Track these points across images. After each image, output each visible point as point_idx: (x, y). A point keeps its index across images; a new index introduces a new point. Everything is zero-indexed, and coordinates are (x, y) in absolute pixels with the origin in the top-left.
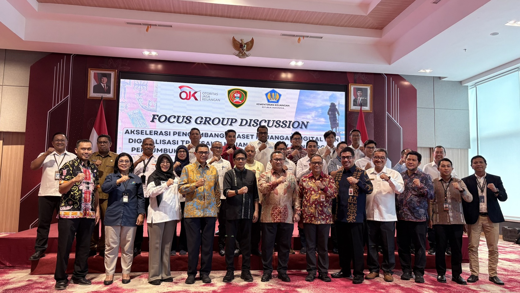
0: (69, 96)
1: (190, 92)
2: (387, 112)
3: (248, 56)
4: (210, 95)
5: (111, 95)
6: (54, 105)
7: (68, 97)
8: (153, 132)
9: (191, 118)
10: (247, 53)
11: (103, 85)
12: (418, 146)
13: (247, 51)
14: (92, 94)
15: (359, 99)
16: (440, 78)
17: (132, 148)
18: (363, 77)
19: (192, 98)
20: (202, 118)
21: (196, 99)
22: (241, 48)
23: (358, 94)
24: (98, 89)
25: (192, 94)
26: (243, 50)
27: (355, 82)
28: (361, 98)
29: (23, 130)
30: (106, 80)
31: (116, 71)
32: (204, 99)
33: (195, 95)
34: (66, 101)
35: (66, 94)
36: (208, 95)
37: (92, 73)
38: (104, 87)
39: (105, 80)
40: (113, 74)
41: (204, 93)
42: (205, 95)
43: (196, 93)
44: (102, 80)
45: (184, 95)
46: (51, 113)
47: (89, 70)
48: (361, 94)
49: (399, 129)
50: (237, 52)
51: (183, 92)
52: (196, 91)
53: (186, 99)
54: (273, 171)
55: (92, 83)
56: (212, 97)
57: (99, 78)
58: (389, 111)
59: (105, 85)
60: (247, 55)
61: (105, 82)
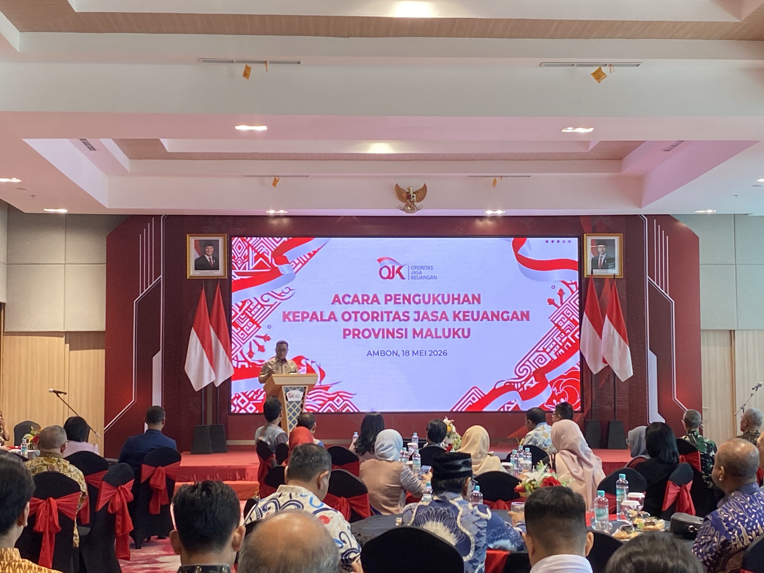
0: (161, 276)
2: (648, 277)
3: (419, 210)
6: (142, 291)
11: (207, 257)
12: (702, 327)
15: (602, 257)
18: (608, 221)
22: (408, 198)
23: (600, 250)
24: (200, 265)
26: (411, 202)
27: (594, 231)
30: (212, 250)
31: (225, 236)
34: (158, 285)
35: (157, 275)
37: (191, 241)
38: (209, 260)
40: (221, 240)
44: (207, 250)
46: (139, 304)
47: (188, 236)
49: (669, 304)
55: (193, 255)
58: (651, 275)
59: (211, 257)
60: (417, 208)
61: (210, 254)
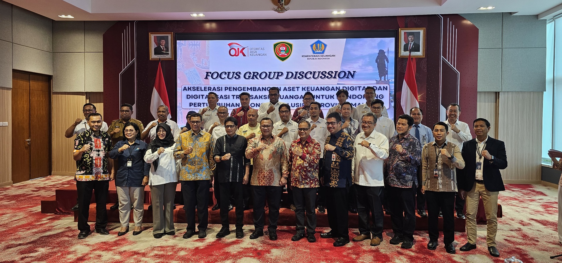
0: (135, 58)
1: (238, 49)
2: (442, 56)
3: (287, 11)
4: (257, 51)
5: (169, 56)
6: (124, 68)
7: (134, 60)
8: (207, 88)
9: (240, 73)
10: (286, 7)
11: (162, 47)
12: (478, 90)
13: (285, 5)
14: (153, 56)
15: (411, 44)
16: (511, 13)
17: (190, 103)
18: (416, 19)
19: (241, 54)
20: (250, 73)
21: (244, 55)
22: (278, 3)
23: (410, 39)
24: (158, 51)
25: (240, 50)
26: (281, 4)
27: (406, 26)
28: (412, 43)
29: (101, 90)
30: (165, 42)
31: (172, 33)
32: (251, 55)
33: (243, 51)
34: (133, 64)
35: (132, 57)
36: (255, 51)
37: (152, 37)
38: (163, 49)
39: (163, 42)
40: (170, 36)
41: (251, 49)
42: (252, 50)
43: (244, 49)
44: (161, 42)
45: (233, 52)
46: (122, 75)
47: (150, 34)
48: (413, 38)
49: (456, 74)
50: (276, 7)
51: (233, 49)
52: (244, 47)
53: (235, 55)
54: (262, 137)
55: (153, 46)
56: (258, 52)
57: (158, 40)
58: (445, 55)
59: (164, 47)
60: (285, 9)
61: (163, 45)
